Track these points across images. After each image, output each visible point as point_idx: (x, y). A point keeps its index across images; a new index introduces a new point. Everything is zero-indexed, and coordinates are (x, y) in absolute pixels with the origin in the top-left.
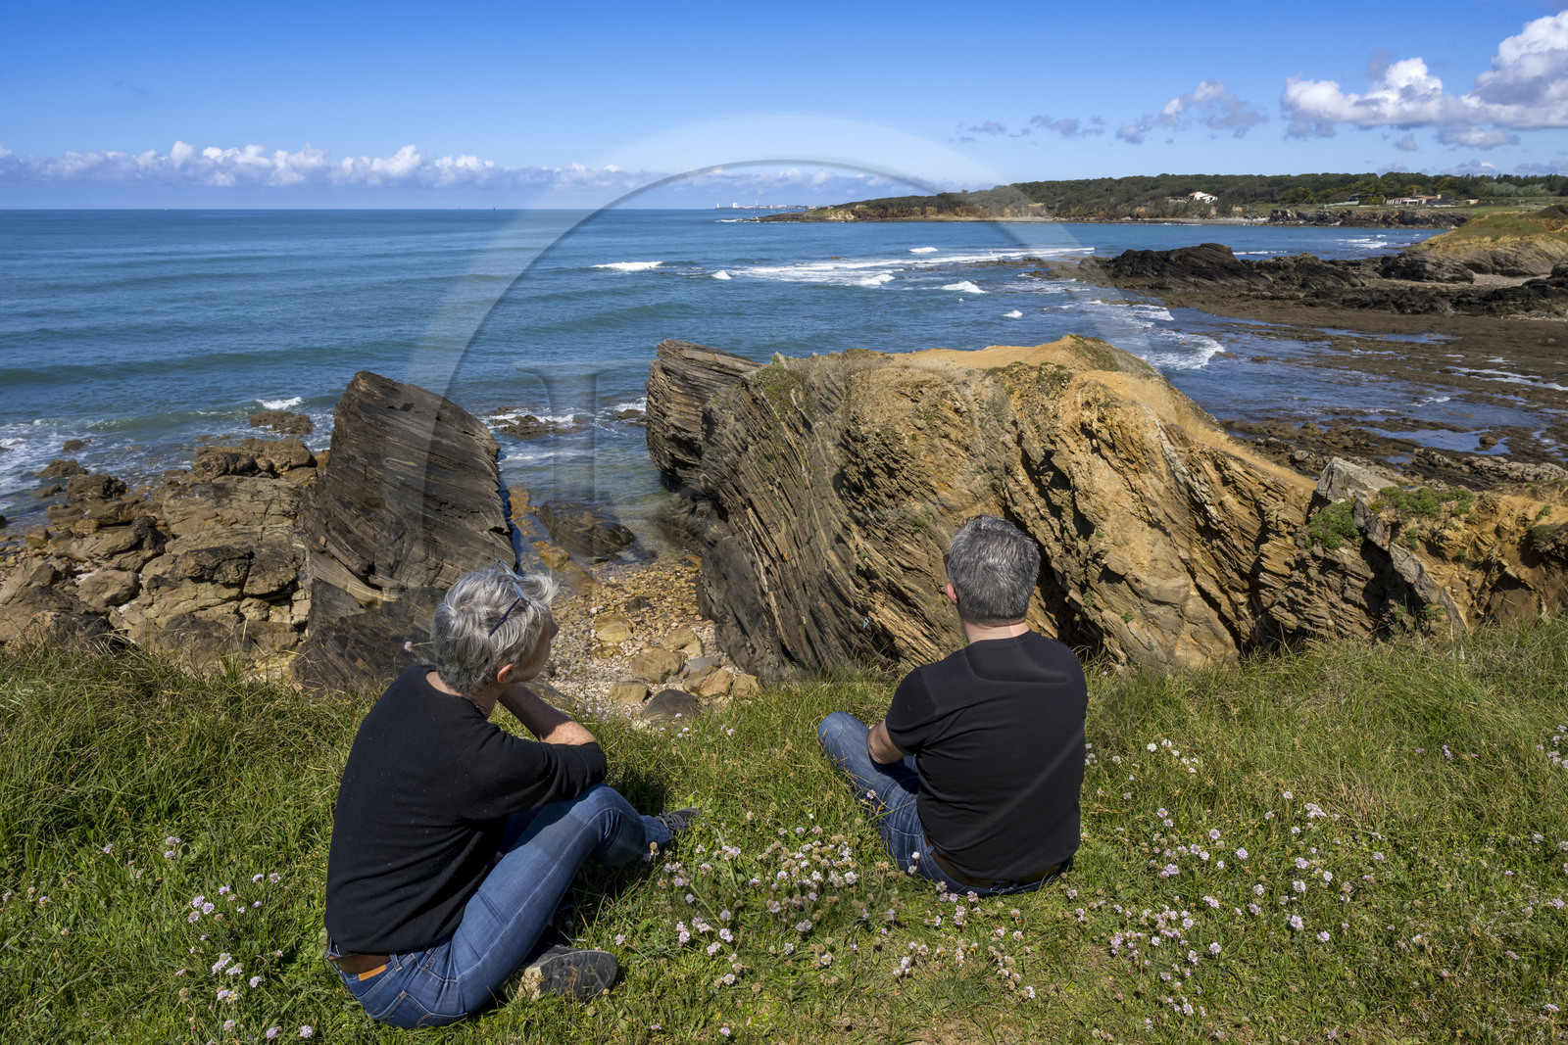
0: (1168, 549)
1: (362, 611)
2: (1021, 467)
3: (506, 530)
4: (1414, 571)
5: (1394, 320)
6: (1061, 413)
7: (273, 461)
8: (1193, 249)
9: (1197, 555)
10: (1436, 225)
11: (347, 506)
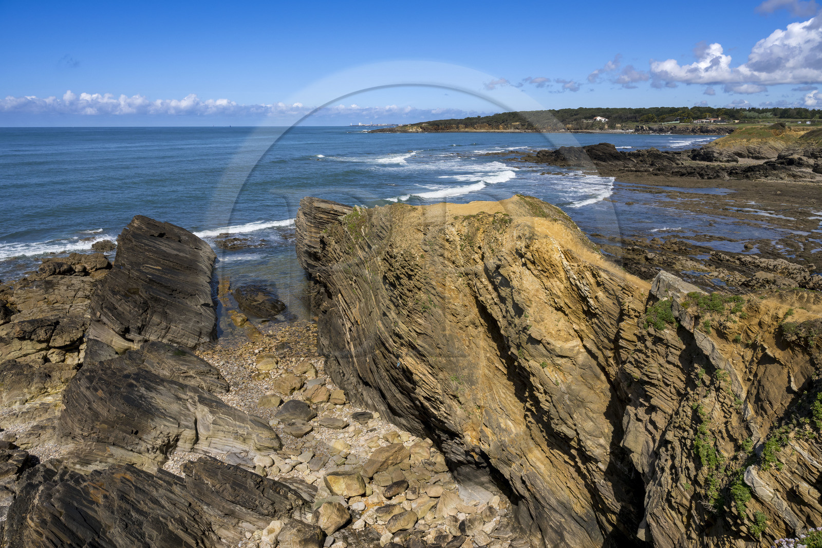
0: (567, 323)
1: (118, 356)
2: (484, 274)
3: (212, 304)
4: (709, 347)
5: (699, 182)
6: (505, 243)
7: (86, 266)
8: (595, 146)
9: (584, 328)
10: (719, 133)
11: (114, 293)
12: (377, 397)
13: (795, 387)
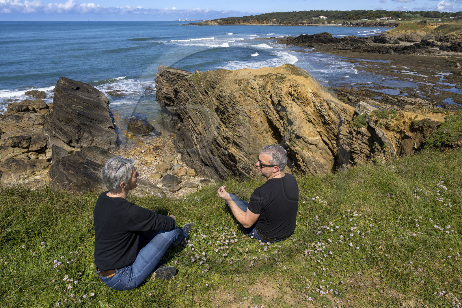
0: (314, 128)
1: (69, 155)
2: (271, 105)
3: (113, 127)
4: (381, 134)
5: (377, 56)
6: (283, 89)
7: (34, 107)
8: (320, 34)
9: (322, 130)
10: (390, 26)
11: (61, 121)
12: (213, 171)
13: (416, 147)
